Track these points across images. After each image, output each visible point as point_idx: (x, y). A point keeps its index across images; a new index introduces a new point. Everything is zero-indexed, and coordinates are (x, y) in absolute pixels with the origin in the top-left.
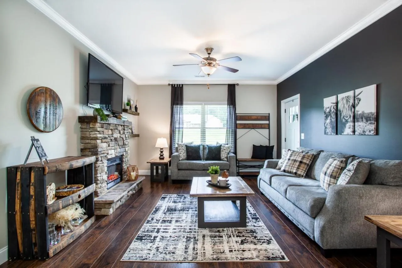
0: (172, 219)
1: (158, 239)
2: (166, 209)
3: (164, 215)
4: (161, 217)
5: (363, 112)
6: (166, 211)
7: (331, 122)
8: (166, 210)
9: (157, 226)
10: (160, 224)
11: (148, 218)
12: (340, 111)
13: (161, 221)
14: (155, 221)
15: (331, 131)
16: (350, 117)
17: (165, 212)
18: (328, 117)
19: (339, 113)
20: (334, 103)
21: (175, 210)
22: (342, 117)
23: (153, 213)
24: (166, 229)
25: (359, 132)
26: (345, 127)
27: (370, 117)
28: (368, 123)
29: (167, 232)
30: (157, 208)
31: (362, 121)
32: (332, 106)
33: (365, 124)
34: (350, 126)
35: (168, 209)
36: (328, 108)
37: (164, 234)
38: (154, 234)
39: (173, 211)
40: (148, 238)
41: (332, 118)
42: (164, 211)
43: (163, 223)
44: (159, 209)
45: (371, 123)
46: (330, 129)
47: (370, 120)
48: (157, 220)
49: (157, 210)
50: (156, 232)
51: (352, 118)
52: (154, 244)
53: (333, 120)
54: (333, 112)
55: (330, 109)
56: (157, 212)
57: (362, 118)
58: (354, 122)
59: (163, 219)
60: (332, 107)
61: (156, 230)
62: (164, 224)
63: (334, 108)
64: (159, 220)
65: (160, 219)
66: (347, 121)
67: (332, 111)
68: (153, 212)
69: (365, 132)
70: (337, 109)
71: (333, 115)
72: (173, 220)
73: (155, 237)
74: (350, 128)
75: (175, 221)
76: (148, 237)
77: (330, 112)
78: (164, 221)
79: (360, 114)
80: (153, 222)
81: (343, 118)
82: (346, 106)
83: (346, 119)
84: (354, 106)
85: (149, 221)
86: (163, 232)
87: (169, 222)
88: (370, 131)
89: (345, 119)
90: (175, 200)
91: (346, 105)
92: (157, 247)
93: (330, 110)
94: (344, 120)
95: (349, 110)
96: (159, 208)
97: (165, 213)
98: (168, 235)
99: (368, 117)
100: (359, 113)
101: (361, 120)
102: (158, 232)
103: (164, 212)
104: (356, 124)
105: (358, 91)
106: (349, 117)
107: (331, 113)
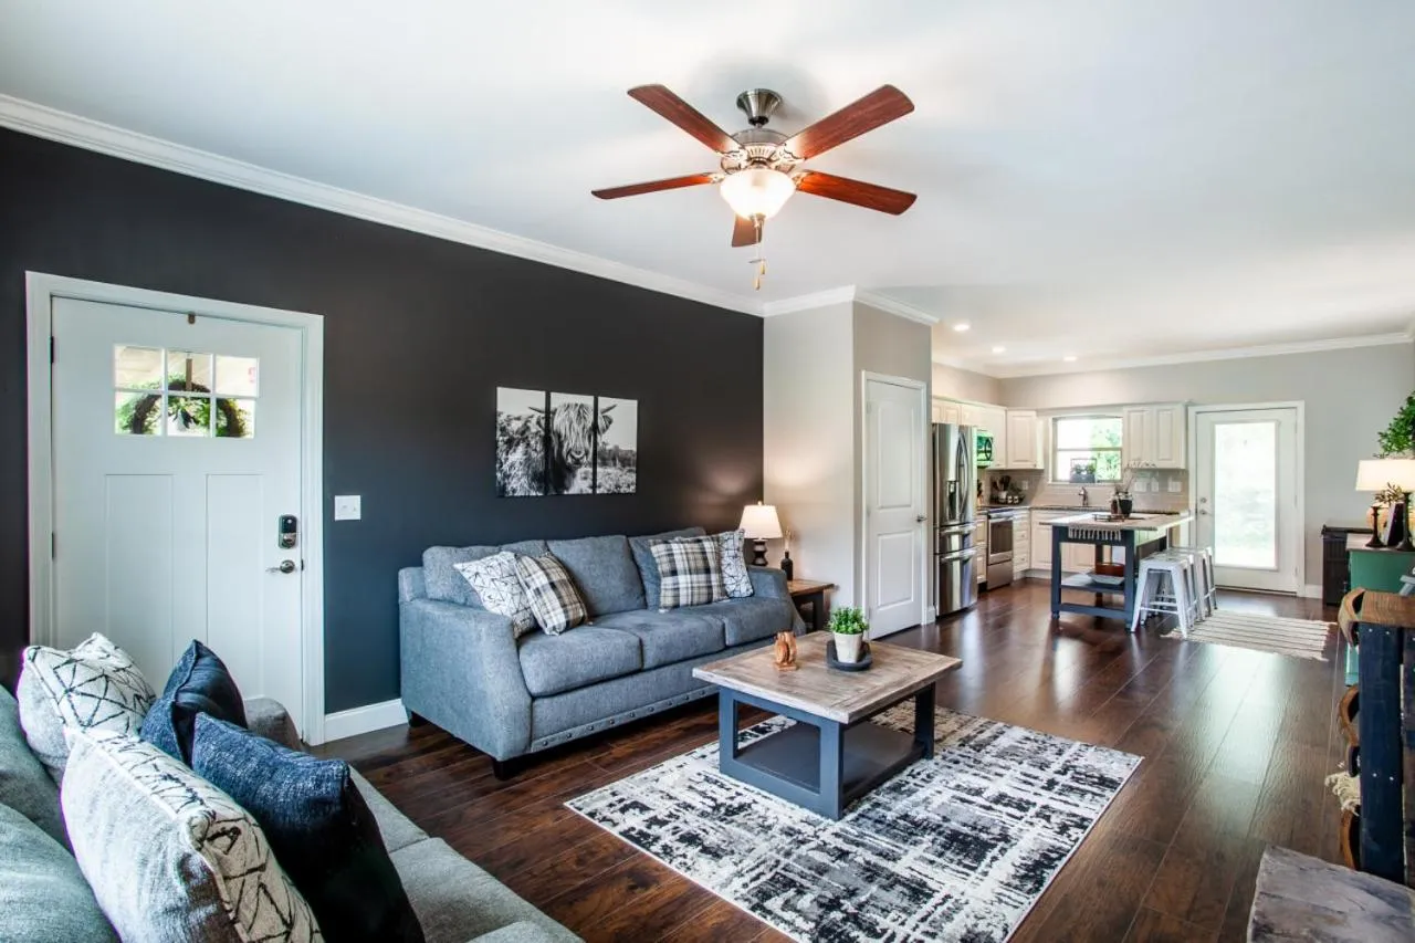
0: (988, 804)
1: (1056, 766)
2: (987, 860)
3: (1012, 832)
4: (1028, 827)
5: (616, 447)
6: (994, 846)
7: (528, 460)
8: (995, 852)
9: (1052, 798)
10: (1041, 801)
11: (1082, 837)
12: (559, 436)
13: (1032, 811)
14: (1054, 819)
15: (526, 486)
16: (587, 453)
17: (1001, 844)
18: (518, 444)
19: (554, 439)
20: (540, 411)
21: (954, 837)
22: (564, 450)
23: (1059, 859)
24: (1025, 782)
25: (608, 486)
26: (574, 476)
27: (629, 460)
28: (625, 471)
29: (1025, 775)
30: (1030, 885)
31: (615, 465)
32: (532, 417)
33: (620, 473)
34: (586, 473)
35: (979, 858)
36: (518, 419)
37: (1035, 772)
38: (1065, 780)
39: (966, 835)
40: (1083, 777)
41: (530, 450)
42: (1003, 851)
43: (1028, 803)
44: (1022, 872)
45: (630, 471)
46: (524, 480)
47: (629, 465)
48: (1048, 818)
49: (1033, 872)
50: (1057, 783)
51: (591, 456)
52: (1068, 761)
53: (534, 455)
54: (537, 433)
55: (525, 424)
56: (1037, 857)
57: (614, 459)
58: (594, 465)
59: (1022, 814)
60: (534, 421)
61: (1057, 788)
62: (1025, 798)
63: (538, 423)
64: (1038, 815)
65: (1035, 820)
66: (578, 463)
67: (533, 430)
68: (1060, 864)
69: (620, 487)
70: (548, 429)
71: (537, 443)
72: (987, 800)
73: (1064, 772)
74: (585, 478)
75: (985, 795)
76: (1082, 779)
77: (523, 433)
78: (1022, 806)
79: (610, 451)
80: (1061, 817)
81: (569, 452)
82: (577, 427)
83: (577, 456)
84: (595, 429)
85: (1078, 826)
86: (1036, 778)
87: (1006, 801)
88: (629, 486)
89: (573, 457)
90: (904, 910)
91: (575, 425)
92: (1060, 754)
93: (526, 428)
94: (570, 460)
95: (583, 436)
96: (1023, 878)
97: (1005, 838)
98: (1025, 767)
99: (625, 459)
100: (608, 448)
101: (611, 462)
102: (1051, 784)
103: (1006, 846)
104: (599, 469)
105: (604, 402)
106: (583, 452)
107: (527, 433)
